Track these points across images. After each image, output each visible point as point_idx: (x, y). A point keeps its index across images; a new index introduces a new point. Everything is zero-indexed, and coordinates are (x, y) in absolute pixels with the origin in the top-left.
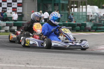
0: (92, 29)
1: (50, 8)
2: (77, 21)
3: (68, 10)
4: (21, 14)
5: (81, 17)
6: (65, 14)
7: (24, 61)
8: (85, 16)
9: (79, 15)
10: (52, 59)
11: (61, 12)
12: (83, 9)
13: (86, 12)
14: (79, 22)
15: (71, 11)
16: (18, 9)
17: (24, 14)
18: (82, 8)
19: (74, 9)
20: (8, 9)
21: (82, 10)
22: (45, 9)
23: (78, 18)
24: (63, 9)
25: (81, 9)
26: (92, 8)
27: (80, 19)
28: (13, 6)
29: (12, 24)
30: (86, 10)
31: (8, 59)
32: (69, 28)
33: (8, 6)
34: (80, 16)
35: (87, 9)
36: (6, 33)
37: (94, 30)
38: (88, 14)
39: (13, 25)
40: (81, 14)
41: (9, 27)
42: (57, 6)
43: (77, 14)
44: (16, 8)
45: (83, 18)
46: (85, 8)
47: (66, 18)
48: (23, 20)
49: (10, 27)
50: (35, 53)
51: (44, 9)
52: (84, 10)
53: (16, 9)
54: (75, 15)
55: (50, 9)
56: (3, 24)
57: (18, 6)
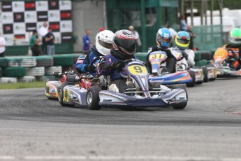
1: (136, 19)
2: (200, 48)
4: (69, 37)
5: (209, 38)
7: (83, 146)
8: (219, 35)
9: (204, 32)
10: (147, 138)
12: (214, 18)
13: (221, 26)
14: (204, 49)
16: (64, 26)
17: (77, 37)
18: (211, 16)
19: (192, 20)
20: (40, 26)
21: (211, 20)
22: (125, 23)
23: (202, 40)
24: (166, 20)
25: (209, 18)
26: (234, 15)
28: (51, 19)
29: (49, 60)
30: (221, 19)
31: (47, 144)
33: (39, 20)
34: (206, 34)
35: (223, 18)
36: (38, 84)
38: (225, 30)
39: (52, 64)
40: (209, 30)
41: (43, 68)
42: (152, 15)
43: (199, 30)
44: (58, 23)
45: (216, 38)
46: (217, 16)
48: (76, 49)
49: (47, 68)
50: (109, 126)
51: (123, 21)
52: (216, 21)
53: (57, 26)
55: (136, 22)
56: (30, 61)
57: (63, 18)
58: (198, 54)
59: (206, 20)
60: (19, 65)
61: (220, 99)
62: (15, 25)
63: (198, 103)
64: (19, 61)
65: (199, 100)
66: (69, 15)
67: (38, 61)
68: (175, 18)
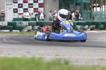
1: (72, 8)
3: (91, 9)
6: (87, 13)
9: (102, 14)
11: (83, 11)
15: (94, 10)
16: (40, 10)
19: (96, 9)
20: (30, 10)
23: (100, 17)
24: (85, 8)
25: (104, 8)
27: (103, 19)
28: (34, 7)
32: (93, 26)
33: (29, 7)
36: (29, 33)
40: (104, 13)
42: (79, 6)
43: (99, 13)
44: (37, 9)
47: (89, 18)
49: (33, 26)
54: (98, 15)
56: (26, 23)
57: (39, 7)
58: (99, 22)
60: (21, 25)
62: (19, 9)
64: (21, 23)
66: (42, 5)
67: (29, 23)
68: (89, 8)
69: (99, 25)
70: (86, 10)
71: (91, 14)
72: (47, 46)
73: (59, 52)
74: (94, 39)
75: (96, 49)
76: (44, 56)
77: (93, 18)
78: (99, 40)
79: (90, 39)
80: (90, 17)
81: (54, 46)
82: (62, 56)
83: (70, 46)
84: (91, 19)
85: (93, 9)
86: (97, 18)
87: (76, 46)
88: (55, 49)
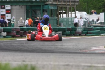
0: (82, 34)
3: (57, 16)
6: (54, 19)
16: (7, 16)
18: (71, 14)
19: (63, 15)
23: (67, 24)
24: (52, 15)
26: (81, 14)
27: (69, 25)
29: (1, 29)
30: (75, 15)
34: (69, 21)
37: (85, 35)
42: (45, 12)
43: (66, 20)
44: (5, 15)
46: (73, 14)
47: (55, 24)
51: (33, 15)
52: (73, 16)
54: (64, 21)
55: (38, 15)
57: (7, 13)
58: (66, 28)
59: (69, 15)
61: (77, 46)
63: (67, 47)
65: (68, 46)
66: (9, 11)
68: (55, 14)
69: (66, 31)
70: (53, 17)
71: (57, 20)
72: (14, 52)
73: (26, 58)
74: (60, 46)
75: (63, 55)
76: (10, 63)
77: (60, 25)
78: (65, 46)
79: (57, 45)
80: (57, 24)
81: (20, 52)
82: (29, 62)
83: (37, 52)
84: (58, 25)
85: (59, 16)
86: (64, 24)
87: (43, 53)
88: (22, 55)
